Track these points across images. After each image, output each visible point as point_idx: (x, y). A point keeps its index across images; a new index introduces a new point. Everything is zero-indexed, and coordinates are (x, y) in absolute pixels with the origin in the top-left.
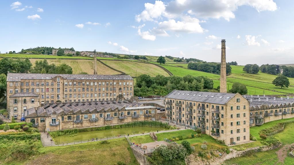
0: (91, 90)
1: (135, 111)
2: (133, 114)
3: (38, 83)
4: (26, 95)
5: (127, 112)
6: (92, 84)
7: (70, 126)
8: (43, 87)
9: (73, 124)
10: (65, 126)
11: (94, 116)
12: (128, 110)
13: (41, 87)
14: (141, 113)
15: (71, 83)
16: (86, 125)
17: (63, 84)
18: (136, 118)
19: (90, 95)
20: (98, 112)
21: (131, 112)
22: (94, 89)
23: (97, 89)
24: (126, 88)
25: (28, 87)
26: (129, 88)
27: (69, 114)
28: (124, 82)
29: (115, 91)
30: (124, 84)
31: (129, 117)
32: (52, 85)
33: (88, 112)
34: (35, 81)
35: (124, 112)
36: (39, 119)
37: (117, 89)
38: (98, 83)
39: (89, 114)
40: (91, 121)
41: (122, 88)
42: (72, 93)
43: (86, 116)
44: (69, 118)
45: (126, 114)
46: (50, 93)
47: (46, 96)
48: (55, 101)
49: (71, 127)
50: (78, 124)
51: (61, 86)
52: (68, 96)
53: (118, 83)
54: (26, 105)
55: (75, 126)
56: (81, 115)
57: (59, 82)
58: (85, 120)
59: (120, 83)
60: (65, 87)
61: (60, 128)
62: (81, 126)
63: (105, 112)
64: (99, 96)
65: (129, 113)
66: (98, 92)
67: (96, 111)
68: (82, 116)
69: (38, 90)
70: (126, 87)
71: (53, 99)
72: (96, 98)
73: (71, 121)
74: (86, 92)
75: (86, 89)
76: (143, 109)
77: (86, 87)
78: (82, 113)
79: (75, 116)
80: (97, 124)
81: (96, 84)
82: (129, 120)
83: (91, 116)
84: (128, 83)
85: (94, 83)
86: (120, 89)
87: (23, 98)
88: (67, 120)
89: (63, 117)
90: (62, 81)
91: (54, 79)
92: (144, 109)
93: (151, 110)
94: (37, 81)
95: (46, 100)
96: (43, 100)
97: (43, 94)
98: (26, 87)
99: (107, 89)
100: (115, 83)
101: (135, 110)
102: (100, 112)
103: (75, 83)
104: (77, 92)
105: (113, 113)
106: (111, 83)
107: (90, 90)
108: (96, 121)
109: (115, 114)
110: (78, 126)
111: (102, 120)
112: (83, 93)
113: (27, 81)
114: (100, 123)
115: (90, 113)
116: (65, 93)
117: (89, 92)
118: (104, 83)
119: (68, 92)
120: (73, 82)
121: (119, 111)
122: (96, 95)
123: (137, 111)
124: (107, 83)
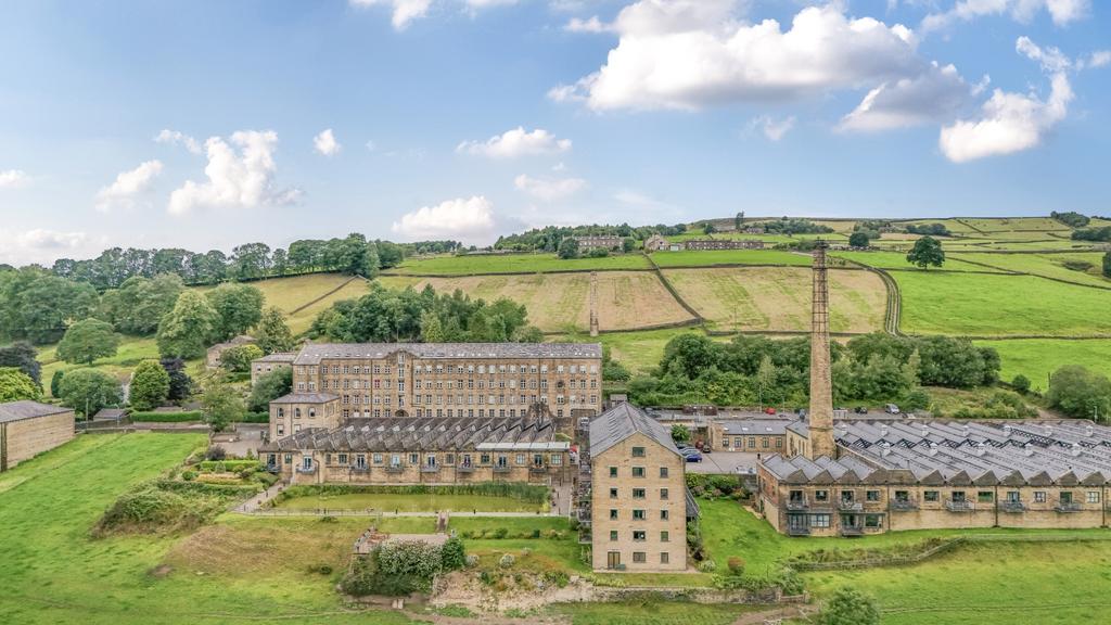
0: (481, 386)
1: (503, 455)
2: (497, 461)
3: (356, 367)
4: (301, 400)
5: (478, 455)
6: (482, 369)
7: (343, 477)
8: (368, 377)
9: (350, 474)
10: (332, 477)
11: (396, 458)
12: (484, 451)
13: (363, 377)
14: (521, 461)
15: (429, 368)
16: (377, 477)
17: (412, 370)
18: (504, 474)
19: (476, 400)
20: (406, 451)
21: (491, 456)
22: (487, 383)
23: (496, 384)
24: (578, 383)
25: (337, 377)
26: (588, 382)
27: (342, 449)
28: (573, 363)
29: (546, 391)
30: (573, 369)
31: (485, 469)
32: (388, 372)
33: (382, 448)
34: (351, 363)
35: (471, 454)
36: (283, 455)
37: (551, 385)
38: (497, 366)
39: (385, 454)
40: (390, 471)
41: (567, 381)
42: (431, 392)
43: (380, 457)
44: (343, 458)
45: (478, 461)
46: (381, 392)
47: (374, 398)
48: (393, 412)
49: (346, 479)
50: (359, 473)
51: (407, 376)
52: (424, 399)
53: (553, 368)
54: (300, 421)
55: (353, 477)
56: (366, 455)
57: (403, 366)
58: (377, 465)
59: (561, 368)
60: (415, 378)
61: (320, 479)
62: (366, 479)
63: (423, 451)
64: (501, 403)
65: (485, 459)
66: (498, 393)
67: (400, 448)
68: (369, 458)
69: (356, 385)
70: (578, 378)
71: (388, 407)
72: (491, 407)
73: (344, 465)
74: (466, 390)
75: (466, 383)
76: (524, 451)
77: (467, 377)
78: (369, 451)
79: (355, 454)
80: (403, 478)
81: (492, 369)
82: (483, 476)
83: (390, 460)
84: (583, 368)
85: (487, 366)
86: (560, 384)
87: (295, 406)
88: (337, 463)
89: (329, 458)
90: (408, 362)
91: (391, 358)
92: (529, 451)
93: (549, 456)
94: (355, 362)
95: (375, 407)
96: (366, 408)
97: (368, 393)
98: (332, 377)
99: (522, 383)
100: (544, 368)
101: (501, 451)
102: (411, 450)
103: (439, 367)
104: (445, 391)
105: (444, 454)
106: (533, 367)
107: (476, 385)
108: (401, 469)
109: (450, 459)
110: (361, 478)
111: (415, 468)
112: (459, 392)
113: (335, 363)
114: (411, 478)
115: (387, 450)
116: (416, 392)
117: (474, 392)
118: (513, 368)
119: (423, 391)
120: (434, 366)
121: (458, 450)
122: (491, 399)
123: (509, 454)
124: (523, 367)
